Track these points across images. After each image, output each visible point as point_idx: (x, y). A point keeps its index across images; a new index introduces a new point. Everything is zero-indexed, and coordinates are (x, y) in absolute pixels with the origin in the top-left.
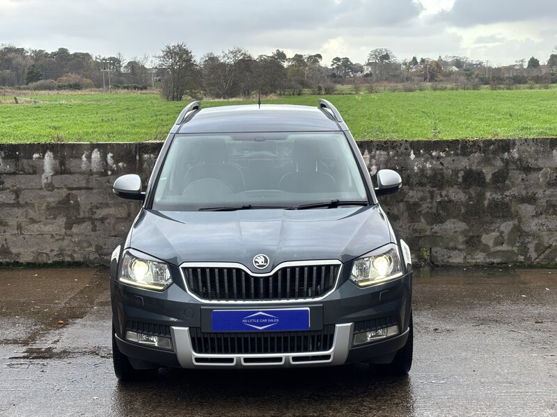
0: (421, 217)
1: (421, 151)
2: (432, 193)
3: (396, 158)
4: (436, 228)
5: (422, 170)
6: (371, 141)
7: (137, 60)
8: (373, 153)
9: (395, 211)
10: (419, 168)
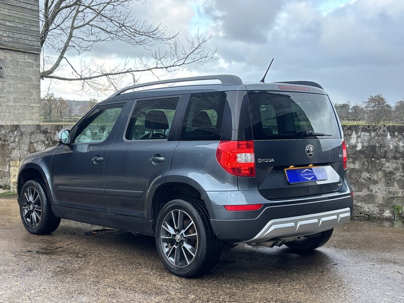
0: (395, 183)
1: (396, 133)
3: (376, 138)
5: (396, 148)
6: (358, 125)
7: (358, 105)
8: (359, 134)
9: (375, 177)
10: (394, 146)
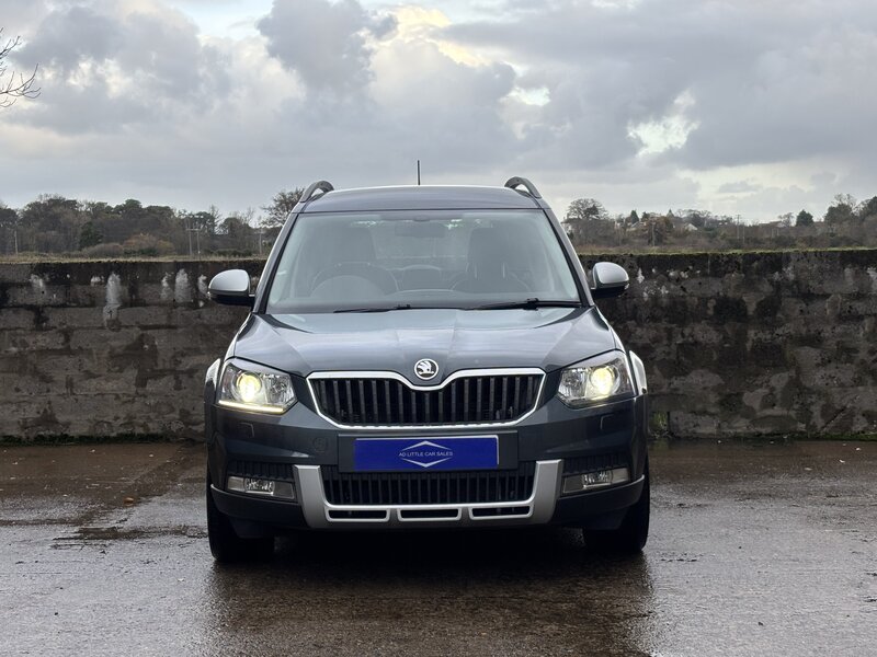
0: (655, 367)
1: (653, 270)
2: (669, 332)
4: (676, 382)
5: (655, 298)
7: (238, 216)
10: (650, 295)
